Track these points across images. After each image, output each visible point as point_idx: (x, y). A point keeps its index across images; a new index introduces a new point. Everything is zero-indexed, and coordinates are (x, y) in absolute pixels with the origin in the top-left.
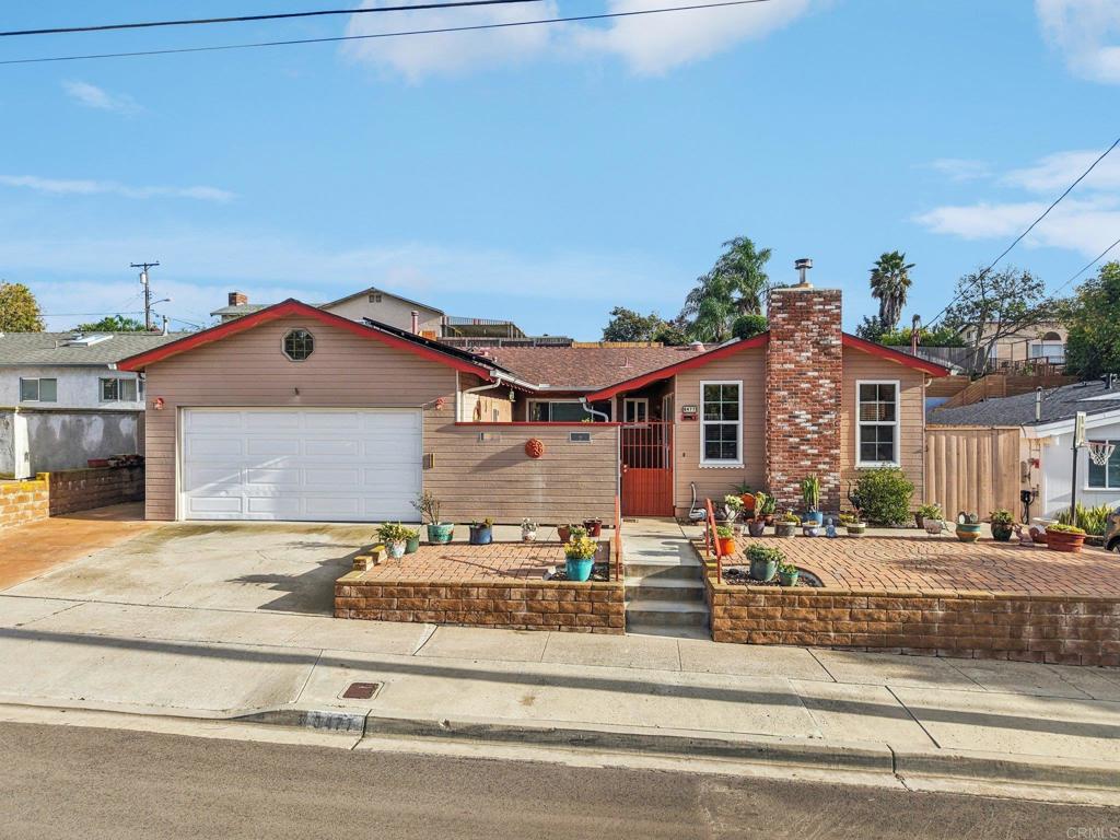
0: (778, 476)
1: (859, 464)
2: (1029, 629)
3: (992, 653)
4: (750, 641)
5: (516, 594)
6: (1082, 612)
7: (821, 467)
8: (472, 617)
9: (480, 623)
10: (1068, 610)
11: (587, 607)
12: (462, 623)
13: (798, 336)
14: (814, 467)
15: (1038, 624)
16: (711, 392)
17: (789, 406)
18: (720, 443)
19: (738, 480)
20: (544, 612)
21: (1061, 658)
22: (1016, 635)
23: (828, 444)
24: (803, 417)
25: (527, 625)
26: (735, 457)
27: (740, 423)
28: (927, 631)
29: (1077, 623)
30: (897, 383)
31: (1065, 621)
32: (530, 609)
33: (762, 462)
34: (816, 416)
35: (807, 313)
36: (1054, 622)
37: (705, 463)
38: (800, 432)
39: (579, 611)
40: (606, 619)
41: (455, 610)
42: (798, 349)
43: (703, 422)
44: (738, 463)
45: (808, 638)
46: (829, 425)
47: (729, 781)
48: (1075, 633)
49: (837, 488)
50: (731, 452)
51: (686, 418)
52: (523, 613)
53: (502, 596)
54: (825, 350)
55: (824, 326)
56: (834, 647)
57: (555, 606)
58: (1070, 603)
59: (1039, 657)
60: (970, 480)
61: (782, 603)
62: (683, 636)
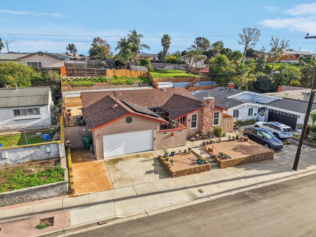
0: (204, 130)
1: (214, 126)
5: (197, 168)
8: (192, 173)
12: (190, 174)
13: (208, 106)
14: (209, 128)
15: (253, 158)
16: (193, 116)
17: (206, 118)
18: (194, 125)
19: (196, 131)
22: (251, 160)
23: (211, 124)
24: (208, 120)
27: (197, 121)
29: (257, 157)
34: (210, 119)
35: (209, 102)
36: (255, 158)
37: (191, 128)
42: (208, 109)
43: (191, 121)
44: (196, 128)
45: (231, 166)
46: (211, 121)
49: (212, 131)
50: (195, 126)
51: (189, 121)
52: (198, 171)
54: (212, 109)
55: (212, 105)
56: (234, 166)
57: (202, 169)
59: (253, 162)
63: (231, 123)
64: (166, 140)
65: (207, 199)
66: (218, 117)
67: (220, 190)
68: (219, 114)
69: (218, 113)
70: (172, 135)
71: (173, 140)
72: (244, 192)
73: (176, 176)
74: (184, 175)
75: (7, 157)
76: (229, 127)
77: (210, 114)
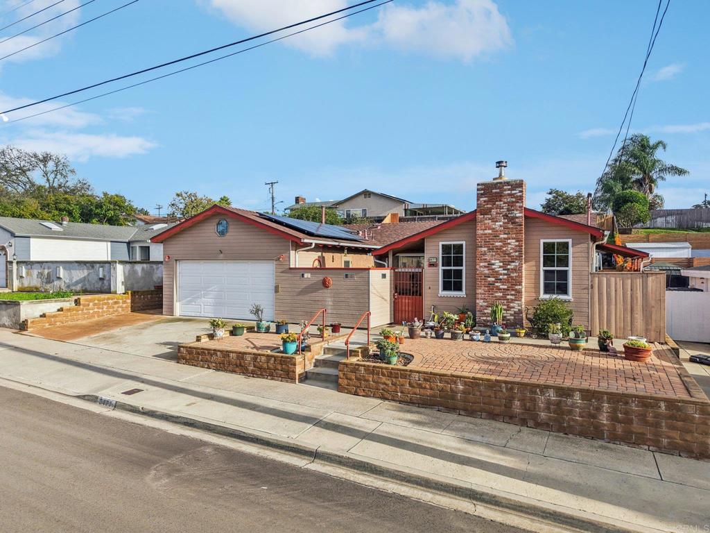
1: (543, 296)
2: (517, 403)
3: (493, 416)
4: (356, 394)
6: (552, 395)
7: (509, 297)
8: (231, 368)
9: (233, 371)
10: (542, 393)
11: (279, 367)
12: (226, 371)
14: (504, 297)
15: (522, 400)
16: (446, 249)
17: (488, 257)
18: (452, 282)
20: (260, 368)
21: (538, 425)
22: (509, 405)
23: (514, 282)
24: (497, 264)
25: (254, 374)
26: (460, 289)
27: (464, 268)
28: (453, 398)
29: (549, 403)
30: (570, 241)
31: (541, 400)
32: (255, 366)
33: (472, 295)
34: (505, 265)
35: (499, 196)
36: (533, 400)
37: (442, 293)
38: (495, 274)
39: (276, 369)
40: (288, 374)
41: (224, 364)
42: (494, 220)
43: (441, 268)
45: (387, 395)
46: (514, 270)
48: (548, 409)
49: (520, 312)
50: (458, 287)
51: (431, 265)
52: (251, 368)
53: (243, 358)
54: (512, 220)
55: (511, 204)
56: (400, 402)
57: (265, 365)
58: (544, 388)
59: (523, 422)
61: (373, 373)
62: (327, 388)
64: (307, 297)
66: (564, 262)
68: (571, 249)
69: (563, 247)
70: (325, 284)
71: (329, 301)
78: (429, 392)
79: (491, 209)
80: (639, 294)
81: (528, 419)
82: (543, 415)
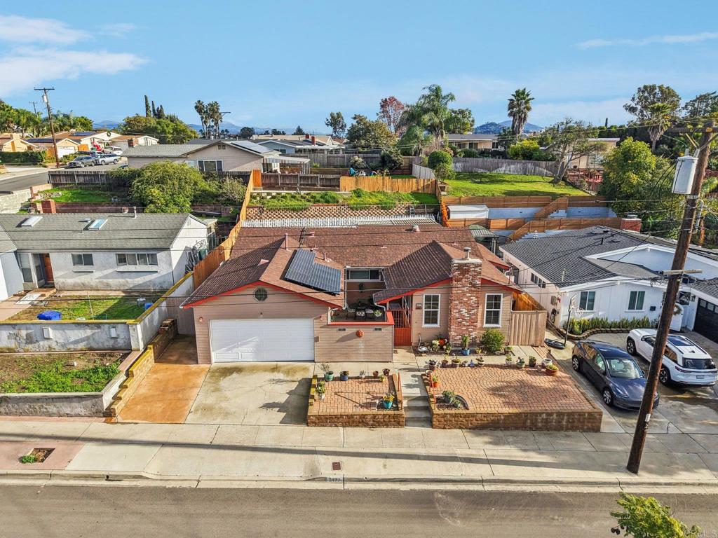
0: (453, 333)
1: (485, 325)
2: (529, 421)
3: (517, 428)
4: (444, 428)
5: (369, 417)
6: (544, 416)
7: (470, 330)
8: (355, 424)
9: (357, 426)
10: (540, 416)
11: (393, 420)
12: (351, 426)
13: (464, 280)
14: (467, 330)
15: (531, 420)
16: (428, 298)
17: (459, 307)
18: (431, 318)
19: (437, 332)
20: (378, 422)
21: (537, 429)
22: (525, 422)
23: (473, 321)
24: (464, 311)
25: (373, 426)
26: (436, 323)
27: (439, 310)
28: (498, 423)
29: (543, 419)
30: (502, 294)
31: (539, 419)
32: (374, 421)
33: (447, 325)
34: (469, 311)
35: (467, 271)
36: (536, 419)
37: (424, 325)
38: (462, 317)
39: (390, 421)
40: (399, 424)
41: (349, 423)
42: (463, 285)
43: (424, 310)
44: (438, 325)
45: (462, 426)
46: (474, 314)
47: (442, 492)
48: (542, 422)
49: (476, 337)
50: (435, 321)
51: (417, 308)
52: (371, 422)
53: (364, 418)
54: (474, 286)
55: (474, 276)
56: (470, 429)
57: (382, 420)
58: (541, 414)
59: (531, 429)
60: (527, 331)
62: (423, 426)
63: (537, 322)
64: (343, 344)
65: (339, 486)
66: (497, 306)
67: (383, 474)
68: (502, 299)
69: (497, 298)
70: (358, 335)
71: (362, 346)
72: (432, 492)
73: (316, 424)
74: (336, 426)
75: (51, 337)
76: (533, 333)
77: (469, 298)
78: (486, 422)
79: (462, 279)
80: (534, 323)
81: (534, 427)
82: (540, 424)
